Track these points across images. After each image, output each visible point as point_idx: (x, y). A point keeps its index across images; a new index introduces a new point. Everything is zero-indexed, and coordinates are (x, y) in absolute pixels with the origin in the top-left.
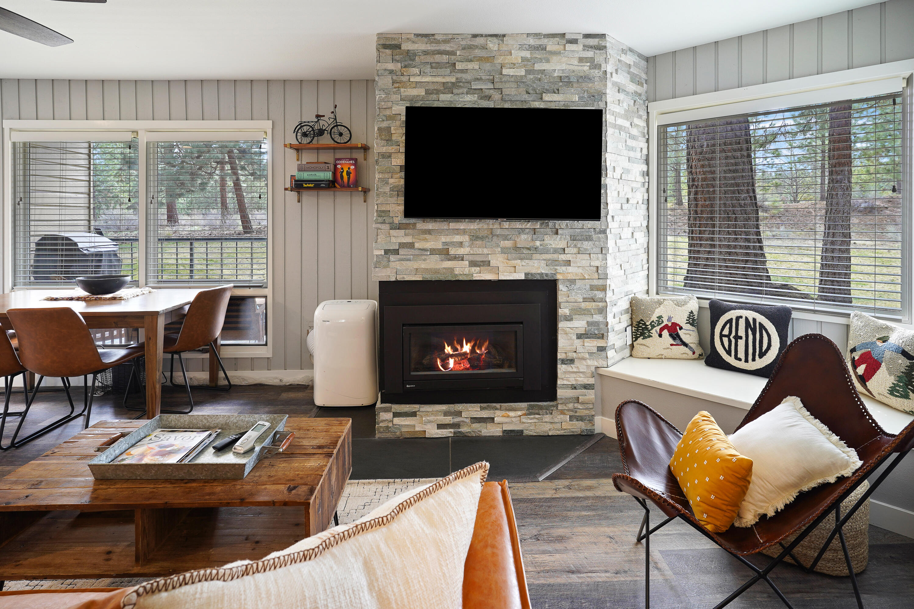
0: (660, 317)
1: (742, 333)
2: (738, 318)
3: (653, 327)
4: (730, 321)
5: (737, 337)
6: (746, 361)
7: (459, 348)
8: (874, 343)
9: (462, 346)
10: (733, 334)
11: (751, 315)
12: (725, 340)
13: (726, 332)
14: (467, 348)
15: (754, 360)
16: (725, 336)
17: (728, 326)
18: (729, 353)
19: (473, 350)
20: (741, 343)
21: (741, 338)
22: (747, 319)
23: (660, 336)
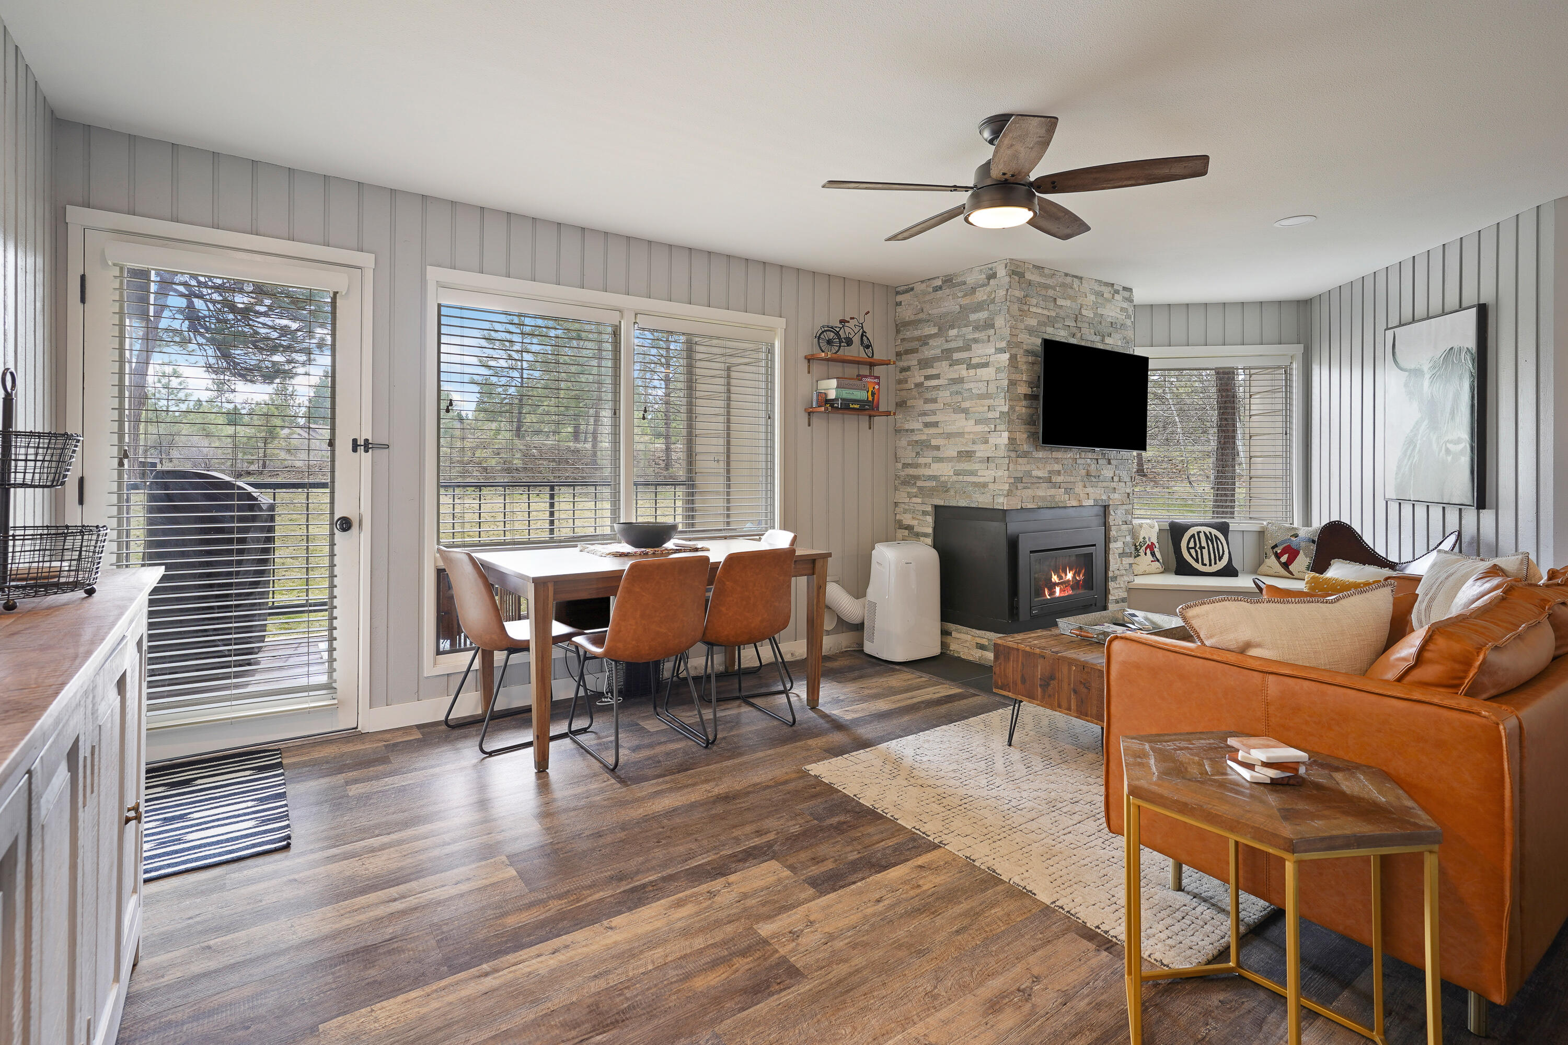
0: (1144, 538)
1: (1204, 544)
2: (1199, 533)
3: (1141, 547)
4: (1193, 536)
5: (1201, 548)
6: (1210, 565)
7: (1063, 575)
8: (1290, 539)
9: (1066, 575)
10: (1198, 545)
11: (1207, 530)
12: (1193, 551)
13: (1192, 545)
14: (1070, 576)
15: (1215, 563)
16: (1192, 548)
17: (1192, 540)
18: (1197, 561)
19: (1074, 577)
20: (1205, 552)
21: (1204, 548)
22: (1204, 533)
23: (1146, 554)
